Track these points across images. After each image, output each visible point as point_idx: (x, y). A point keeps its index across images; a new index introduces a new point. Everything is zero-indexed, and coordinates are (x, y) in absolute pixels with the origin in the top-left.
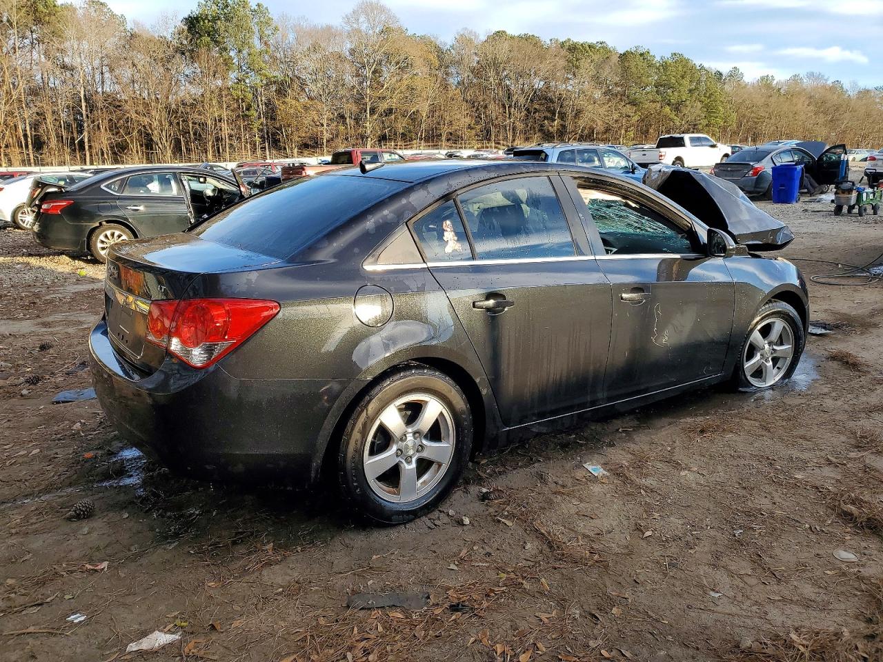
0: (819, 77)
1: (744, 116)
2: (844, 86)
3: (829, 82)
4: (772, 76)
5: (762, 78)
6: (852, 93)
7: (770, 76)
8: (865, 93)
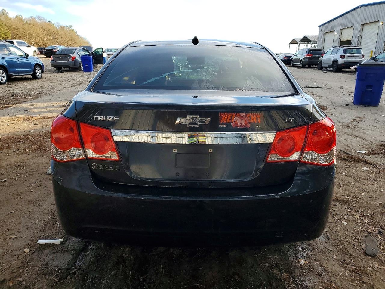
0: (42, 19)
1: (14, 33)
2: (54, 24)
3: (47, 21)
4: (21, 15)
5: (17, 16)
6: (58, 27)
7: (20, 15)
8: (62, 27)
